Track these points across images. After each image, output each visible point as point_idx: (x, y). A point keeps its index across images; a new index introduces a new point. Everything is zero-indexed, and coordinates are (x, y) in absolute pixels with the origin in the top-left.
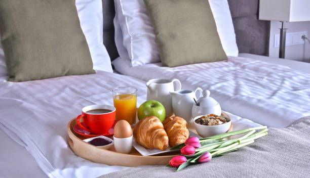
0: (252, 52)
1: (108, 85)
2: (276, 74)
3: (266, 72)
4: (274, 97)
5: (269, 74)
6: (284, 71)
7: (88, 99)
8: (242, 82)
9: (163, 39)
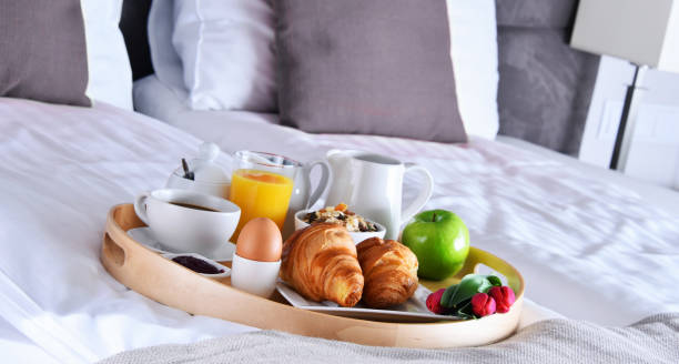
0: (533, 138)
1: (142, 146)
2: (603, 206)
3: (576, 193)
4: (591, 257)
5: (582, 202)
6: (625, 201)
7: (89, 167)
8: (506, 207)
9: (296, 47)
